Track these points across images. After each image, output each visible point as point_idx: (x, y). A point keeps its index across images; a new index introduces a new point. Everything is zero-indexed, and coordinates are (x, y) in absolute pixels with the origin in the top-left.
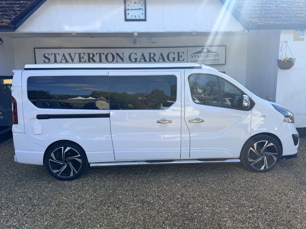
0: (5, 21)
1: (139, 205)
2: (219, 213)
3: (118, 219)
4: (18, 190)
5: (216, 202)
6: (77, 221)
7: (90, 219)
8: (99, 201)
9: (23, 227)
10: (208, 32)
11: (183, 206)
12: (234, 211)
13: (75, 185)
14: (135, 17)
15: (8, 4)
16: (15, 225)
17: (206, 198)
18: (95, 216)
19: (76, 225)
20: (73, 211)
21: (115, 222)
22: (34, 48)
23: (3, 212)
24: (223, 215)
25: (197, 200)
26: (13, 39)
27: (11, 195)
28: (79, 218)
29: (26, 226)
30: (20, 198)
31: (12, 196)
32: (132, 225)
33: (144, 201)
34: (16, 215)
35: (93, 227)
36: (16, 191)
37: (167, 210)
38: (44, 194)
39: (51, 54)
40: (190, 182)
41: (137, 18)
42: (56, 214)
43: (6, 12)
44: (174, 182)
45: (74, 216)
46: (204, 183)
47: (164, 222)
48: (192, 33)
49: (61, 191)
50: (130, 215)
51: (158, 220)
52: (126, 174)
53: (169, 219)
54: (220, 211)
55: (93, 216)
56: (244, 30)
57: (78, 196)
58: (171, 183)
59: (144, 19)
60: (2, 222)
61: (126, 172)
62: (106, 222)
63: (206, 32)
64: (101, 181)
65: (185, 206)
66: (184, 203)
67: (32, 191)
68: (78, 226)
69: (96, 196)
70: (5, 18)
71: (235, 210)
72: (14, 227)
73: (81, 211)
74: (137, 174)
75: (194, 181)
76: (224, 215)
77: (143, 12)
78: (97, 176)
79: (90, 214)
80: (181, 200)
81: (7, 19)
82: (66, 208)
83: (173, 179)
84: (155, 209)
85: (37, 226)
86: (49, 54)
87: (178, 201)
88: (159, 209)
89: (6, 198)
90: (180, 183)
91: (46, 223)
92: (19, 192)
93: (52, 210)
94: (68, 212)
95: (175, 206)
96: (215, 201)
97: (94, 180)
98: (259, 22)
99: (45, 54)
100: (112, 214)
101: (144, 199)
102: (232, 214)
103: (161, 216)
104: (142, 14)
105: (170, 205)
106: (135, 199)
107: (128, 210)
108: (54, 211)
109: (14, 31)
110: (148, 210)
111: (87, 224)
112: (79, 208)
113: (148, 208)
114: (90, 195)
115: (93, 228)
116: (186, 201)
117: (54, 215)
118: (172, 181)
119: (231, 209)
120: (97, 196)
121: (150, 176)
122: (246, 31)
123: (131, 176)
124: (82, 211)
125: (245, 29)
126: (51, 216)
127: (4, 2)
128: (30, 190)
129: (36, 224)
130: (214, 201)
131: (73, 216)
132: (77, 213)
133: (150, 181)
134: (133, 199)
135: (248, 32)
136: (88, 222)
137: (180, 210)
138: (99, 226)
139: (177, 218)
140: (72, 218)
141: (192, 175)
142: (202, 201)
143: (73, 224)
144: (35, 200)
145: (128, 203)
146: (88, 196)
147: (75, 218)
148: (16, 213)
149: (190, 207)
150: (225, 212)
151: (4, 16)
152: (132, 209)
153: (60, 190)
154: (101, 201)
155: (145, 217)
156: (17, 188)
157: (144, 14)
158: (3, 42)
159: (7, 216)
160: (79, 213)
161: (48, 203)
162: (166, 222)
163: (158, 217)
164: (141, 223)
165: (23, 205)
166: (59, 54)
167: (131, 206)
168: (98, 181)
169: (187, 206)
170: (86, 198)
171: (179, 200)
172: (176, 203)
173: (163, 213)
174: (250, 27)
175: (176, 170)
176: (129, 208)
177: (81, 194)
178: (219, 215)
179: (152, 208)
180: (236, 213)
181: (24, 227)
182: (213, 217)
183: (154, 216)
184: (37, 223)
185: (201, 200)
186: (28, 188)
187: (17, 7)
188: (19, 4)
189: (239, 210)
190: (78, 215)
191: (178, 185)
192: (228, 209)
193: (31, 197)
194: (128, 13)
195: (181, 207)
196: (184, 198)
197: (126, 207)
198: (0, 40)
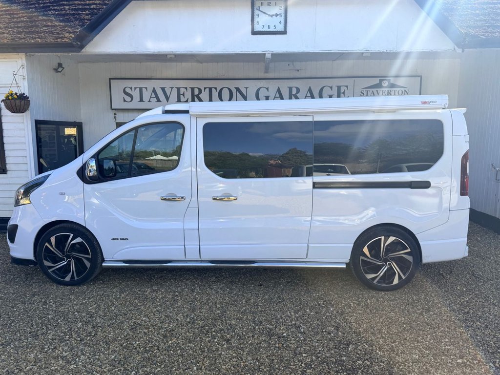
0: (67, 35)
1: (263, 339)
2: (402, 363)
3: (227, 360)
4: (74, 300)
5: (397, 343)
6: (162, 357)
7: (182, 355)
8: (198, 326)
9: (77, 360)
10: (392, 51)
11: (337, 347)
12: (428, 362)
13: (162, 298)
14: (269, 27)
15: (73, 10)
16: (65, 356)
17: (379, 336)
18: (191, 352)
19: (159, 364)
20: (156, 341)
21: (222, 363)
22: (110, 79)
23: (50, 334)
24: (409, 366)
25: (363, 337)
26: (79, 64)
27: (63, 308)
28: (165, 352)
29: (82, 358)
30: (76, 313)
31: (65, 308)
32: (250, 371)
33: (272, 332)
34: (68, 340)
35: (186, 369)
36: (71, 301)
37: (310, 351)
38: (113, 308)
39: (135, 88)
40: (352, 305)
41: (272, 29)
42: (130, 344)
43: (70, 22)
44: (323, 303)
45: (158, 349)
46: (376, 308)
47: (305, 371)
48: (363, 53)
49: (140, 306)
50: (248, 354)
51: (294, 367)
52: (244, 284)
53: (313, 366)
54: (404, 360)
55: (188, 351)
56: (454, 49)
57: (165, 316)
58: (319, 305)
59: (283, 30)
60: (46, 349)
61: (244, 282)
62: (207, 362)
63: (388, 51)
64: (203, 293)
65: (342, 347)
66: (340, 341)
67: (95, 304)
68: (163, 366)
69: (193, 318)
70: (67, 31)
71: (431, 360)
72: (64, 359)
73: (168, 342)
74: (261, 285)
75: (359, 305)
76: (411, 367)
77: (282, 19)
78: (196, 286)
79: (182, 347)
80: (335, 336)
81: (70, 33)
82: (146, 334)
83: (322, 299)
84: (290, 347)
85: (98, 360)
86: (131, 88)
87: (329, 337)
88: (296, 349)
89: (55, 311)
90: (335, 306)
91: (113, 357)
92: (75, 303)
93: (123, 336)
94: (147, 342)
95: (325, 346)
96: (394, 342)
97: (193, 291)
98: (483, 35)
99: (125, 88)
100: (217, 350)
101: (271, 330)
102: (424, 367)
103: (299, 361)
104: (280, 22)
105: (316, 342)
106: (257, 327)
107: (245, 345)
108: (126, 338)
109: (80, 52)
110: (279, 348)
111: (176, 364)
112: (165, 336)
113: (277, 345)
114: (184, 316)
115: (186, 371)
116: (343, 339)
117: (126, 345)
118: (321, 302)
119: (424, 357)
120: (195, 318)
121: (282, 290)
122: (459, 51)
123: (252, 289)
124: (170, 342)
125: (456, 47)
126: (122, 345)
127: (68, 7)
128: (93, 302)
129: (97, 357)
130: (392, 341)
131: (156, 348)
132: (162, 344)
133: (284, 300)
134: (254, 328)
135: (463, 52)
136: (178, 361)
137: (333, 352)
138: (195, 368)
139: (327, 367)
140: (153, 352)
141: (356, 294)
142: (372, 340)
143: (155, 362)
144: (98, 318)
145: (244, 334)
146: (182, 317)
147: (158, 351)
148: (68, 337)
149: (350, 348)
150: (412, 363)
151: (66, 28)
152: (251, 344)
153: (139, 304)
154: (202, 327)
155: (273, 360)
156: (72, 297)
157: (283, 22)
158: (64, 68)
159: (54, 341)
160: (165, 344)
161: (118, 325)
162: (308, 371)
163: (294, 362)
164: (265, 370)
165: (80, 324)
166: (146, 88)
167: (249, 339)
168: (198, 293)
169: (345, 346)
170: (177, 320)
171: (332, 335)
172: (326, 340)
173: (304, 355)
174: (467, 42)
175: (327, 284)
176: (247, 343)
177: (171, 312)
178: (401, 367)
179: (285, 345)
180: (431, 366)
181: (79, 360)
182: (391, 370)
183: (287, 360)
184: (99, 356)
185: (370, 339)
186: (89, 298)
187: (87, 15)
188: (89, 9)
189: (439, 360)
190: (164, 347)
191: (331, 309)
192: (417, 357)
193: (93, 313)
194: (258, 22)
195: (335, 348)
196: (340, 333)
197: (242, 341)
198: (60, 65)
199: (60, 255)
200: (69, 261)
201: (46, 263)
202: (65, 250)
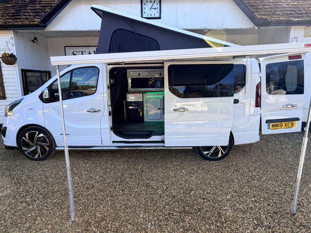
0: (37, 20)
1: (143, 189)
2: (220, 201)
3: (121, 201)
4: (39, 169)
5: (219, 189)
6: (84, 200)
7: (95, 199)
8: (107, 183)
9: (34, 203)
10: (219, 29)
11: (185, 192)
12: (235, 200)
13: (89, 167)
14: (151, 15)
15: (41, 6)
16: (27, 201)
17: (209, 186)
18: (101, 197)
19: (81, 205)
20: (82, 191)
21: (118, 203)
22: (65, 47)
23: (21, 188)
24: (224, 203)
25: (200, 186)
26: (48, 38)
27: (31, 173)
28: (85, 198)
29: (37, 202)
30: (39, 176)
31: (32, 173)
32: (134, 207)
33: (149, 185)
34: (31, 192)
35: (96, 207)
36: (37, 169)
37: (169, 195)
38: (60, 173)
39: (79, 52)
40: (195, 169)
41: (153, 16)
42: (66, 193)
43: (39, 13)
44: (179, 168)
45: (82, 196)
46: (208, 170)
47: (165, 207)
48: (203, 30)
49: (76, 171)
50: (134, 197)
51: (159, 204)
52: (136, 159)
53: (170, 204)
54: (222, 199)
55: (99, 196)
56: (254, 27)
57: (89, 177)
58: (177, 169)
59: (159, 17)
60: (17, 197)
61: (137, 157)
62: (110, 203)
63: (217, 29)
64: (112, 164)
65: (187, 192)
66: (187, 189)
67: (51, 170)
68: (83, 206)
69: (105, 178)
70: (37, 18)
71: (237, 199)
72: (26, 203)
73: (88, 191)
74: (146, 159)
75: (199, 168)
76: (225, 204)
77: (158, 10)
78: (109, 160)
79: (96, 194)
80: (184, 186)
82: (77, 187)
83: (179, 166)
84: (158, 193)
85: (46, 203)
86: (77, 52)
87: (181, 187)
88: (161, 194)
89: (27, 175)
90: (186, 169)
91: (55, 201)
92: (39, 170)
93: (63, 189)
94: (76, 192)
95: (178, 192)
96: (217, 189)
97: (107, 163)
98: (270, 19)
99: (73, 52)
100: (116, 195)
101: (148, 183)
102: (233, 203)
103: (162, 201)
104: (157, 12)
105: (173, 190)
106: (140, 183)
107: (132, 192)
108: (65, 190)
109: (44, 30)
110: (152, 193)
111: (91, 204)
112: (87, 188)
113: (151, 192)
114: (99, 177)
115: (97, 208)
116: (189, 188)
117: (64, 194)
118: (178, 168)
119: (233, 197)
120: (106, 178)
121: (157, 162)
122: (256, 28)
123: (140, 162)
124: (90, 192)
125: (255, 26)
126: (61, 194)
127: (39, 5)
128: (49, 169)
129: (46, 201)
130: (216, 188)
131: (81, 195)
132: (85, 193)
133: (158, 167)
134: (139, 183)
135: (258, 28)
136: (93, 202)
137: (182, 195)
138: (102, 207)
139: (178, 204)
140: (79, 197)
141: (198, 162)
142: (204, 188)
143: (79, 203)
144: (50, 179)
145: (133, 186)
146: (98, 177)
147: (82, 197)
148: (31, 189)
149: (192, 193)
150: (226, 201)
151: (37, 16)
152: (136, 192)
153: (75, 170)
154: (109, 183)
155: (147, 201)
156: (38, 167)
157: (159, 12)
158: (37, 40)
159: (23, 192)
160: (87, 193)
161: (61, 182)
162: (167, 207)
163: (159, 201)
164: (142, 206)
165: (40, 182)
166: (85, 51)
167: (135, 189)
168: (109, 164)
169: (189, 192)
170: (95, 179)
171: (183, 185)
172: (179, 189)
173: (165, 197)
174: (261, 23)
175: (183, 157)
176: (134, 191)
177: (92, 175)
178: (220, 204)
179: (155, 193)
180: (237, 203)
181: (35, 203)
182: (214, 205)
183: (155, 201)
184: (47, 200)
185: (203, 187)
186: (48, 168)
187: (49, 9)
188: (50, 6)
189: (241, 199)
190: (86, 195)
191: (183, 171)
192: (230, 197)
193: (48, 176)
194: (145, 12)
195: (184, 193)
196: (187, 185)
197: (131, 190)
198: (35, 38)
199: (31, 144)
200: (37, 147)
201: (24, 148)
202: (34, 141)
